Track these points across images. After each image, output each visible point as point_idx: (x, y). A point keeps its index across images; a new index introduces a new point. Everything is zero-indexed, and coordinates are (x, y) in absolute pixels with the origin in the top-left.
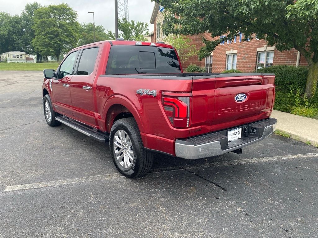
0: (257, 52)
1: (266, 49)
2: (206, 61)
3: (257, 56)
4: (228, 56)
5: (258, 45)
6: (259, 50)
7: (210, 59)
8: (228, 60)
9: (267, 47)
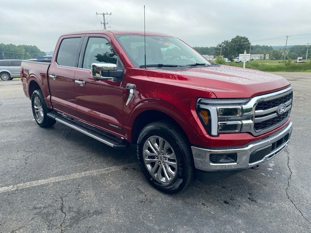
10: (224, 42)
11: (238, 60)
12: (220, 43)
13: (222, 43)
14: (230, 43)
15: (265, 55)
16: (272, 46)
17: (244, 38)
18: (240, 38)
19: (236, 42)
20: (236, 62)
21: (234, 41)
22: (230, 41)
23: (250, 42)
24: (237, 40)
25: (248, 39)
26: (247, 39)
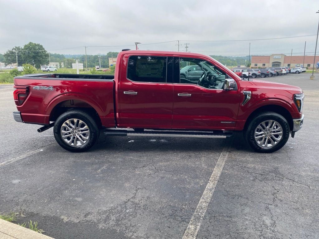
10: (15, 48)
11: (46, 69)
12: (11, 50)
13: (13, 49)
14: (22, 50)
15: (60, 63)
16: (63, 54)
17: (38, 45)
18: (34, 45)
19: (30, 49)
20: (43, 71)
21: (27, 47)
22: (23, 47)
23: (46, 50)
24: (31, 46)
25: (43, 47)
26: (41, 46)
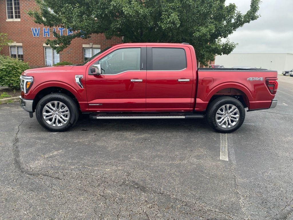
0: (83, 48)
1: (92, 46)
2: (11, 51)
3: (83, 51)
4: (46, 48)
5: (83, 42)
6: (84, 46)
7: (18, 50)
8: (46, 52)
9: (93, 44)
